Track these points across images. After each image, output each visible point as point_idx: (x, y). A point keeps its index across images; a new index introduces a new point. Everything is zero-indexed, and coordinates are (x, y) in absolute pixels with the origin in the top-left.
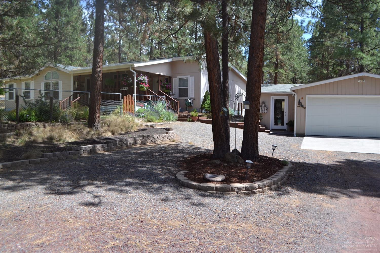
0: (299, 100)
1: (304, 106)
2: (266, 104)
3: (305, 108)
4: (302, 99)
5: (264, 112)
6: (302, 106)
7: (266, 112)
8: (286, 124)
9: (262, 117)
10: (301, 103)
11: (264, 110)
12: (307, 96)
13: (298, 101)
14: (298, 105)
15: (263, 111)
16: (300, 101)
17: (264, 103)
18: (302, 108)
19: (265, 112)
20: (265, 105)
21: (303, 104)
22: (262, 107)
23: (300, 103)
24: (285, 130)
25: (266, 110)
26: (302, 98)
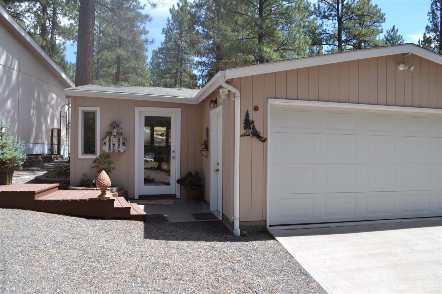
0: (247, 115)
1: (261, 135)
2: (124, 128)
3: (265, 140)
4: (254, 112)
5: (116, 151)
6: (256, 134)
7: (122, 151)
8: (179, 181)
9: (112, 165)
10: (253, 122)
11: (117, 145)
12: (271, 102)
13: (244, 117)
14: (244, 132)
15: (116, 148)
16: (250, 118)
17: (118, 126)
18: (255, 140)
19: (119, 151)
20: (121, 131)
21: (259, 127)
22: (112, 137)
23: (248, 123)
24: (173, 197)
25: (124, 144)
26: (256, 109)
